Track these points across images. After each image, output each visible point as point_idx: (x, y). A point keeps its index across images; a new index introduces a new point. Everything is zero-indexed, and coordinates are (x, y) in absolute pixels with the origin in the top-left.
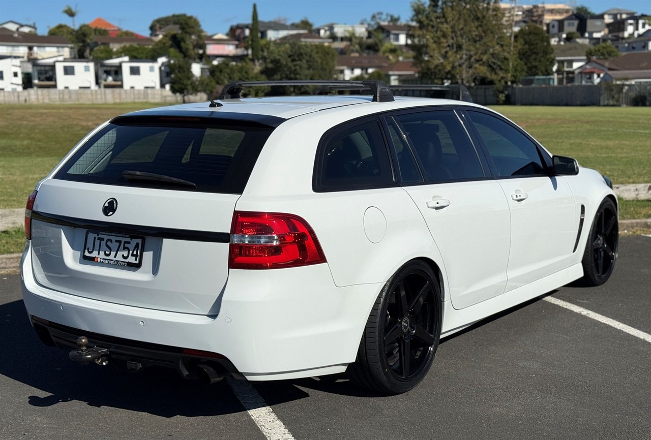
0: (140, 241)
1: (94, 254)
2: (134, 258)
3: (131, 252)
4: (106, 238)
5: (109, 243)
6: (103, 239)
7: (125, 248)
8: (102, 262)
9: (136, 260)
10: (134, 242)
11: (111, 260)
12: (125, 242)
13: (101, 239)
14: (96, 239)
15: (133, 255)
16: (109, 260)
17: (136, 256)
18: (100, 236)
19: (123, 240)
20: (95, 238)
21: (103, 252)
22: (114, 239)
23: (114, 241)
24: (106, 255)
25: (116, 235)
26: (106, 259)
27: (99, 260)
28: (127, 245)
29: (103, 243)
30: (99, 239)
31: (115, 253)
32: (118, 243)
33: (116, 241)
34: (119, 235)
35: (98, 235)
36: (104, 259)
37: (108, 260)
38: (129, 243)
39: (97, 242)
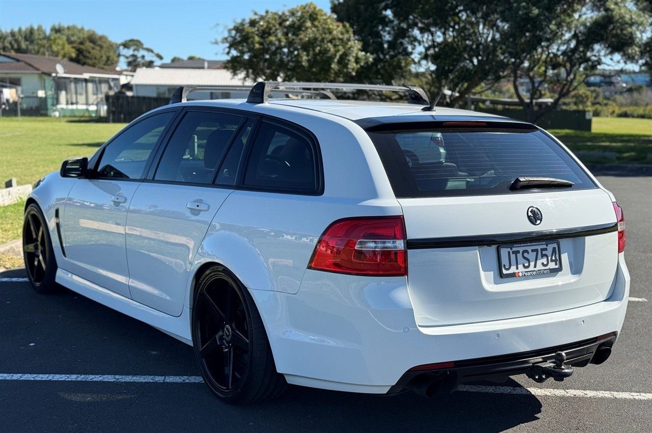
0: (555, 245)
1: (513, 270)
2: (554, 263)
3: (549, 258)
4: (521, 250)
5: (526, 255)
6: (518, 252)
7: (543, 256)
8: (524, 275)
9: (556, 264)
10: (550, 247)
11: (533, 271)
12: (542, 250)
13: (516, 253)
14: (511, 253)
15: (552, 261)
16: (531, 271)
17: (555, 261)
18: (514, 249)
19: (539, 248)
20: (509, 252)
21: (522, 265)
22: (529, 249)
23: (530, 251)
24: (525, 267)
25: (532, 244)
26: (527, 272)
27: (520, 274)
28: (544, 252)
29: (520, 256)
30: (513, 252)
31: (534, 263)
32: (535, 253)
33: (533, 251)
34: (536, 244)
35: (511, 249)
36: (525, 272)
37: (529, 271)
38: (546, 249)
39: (513, 256)
